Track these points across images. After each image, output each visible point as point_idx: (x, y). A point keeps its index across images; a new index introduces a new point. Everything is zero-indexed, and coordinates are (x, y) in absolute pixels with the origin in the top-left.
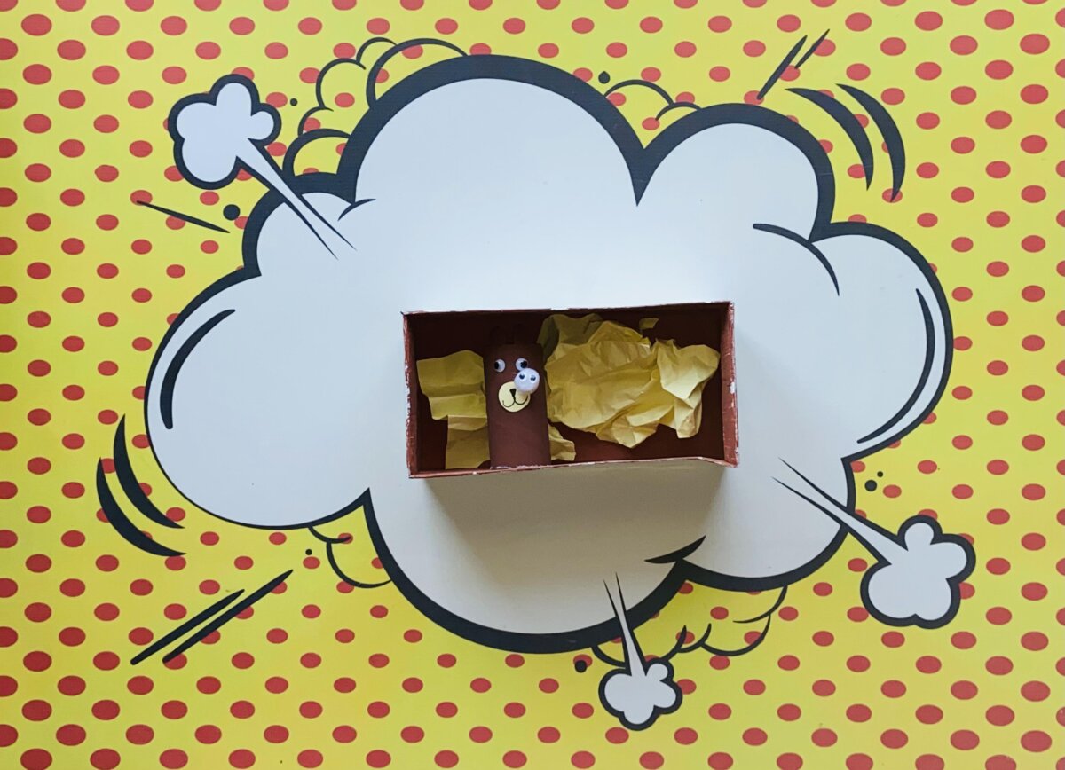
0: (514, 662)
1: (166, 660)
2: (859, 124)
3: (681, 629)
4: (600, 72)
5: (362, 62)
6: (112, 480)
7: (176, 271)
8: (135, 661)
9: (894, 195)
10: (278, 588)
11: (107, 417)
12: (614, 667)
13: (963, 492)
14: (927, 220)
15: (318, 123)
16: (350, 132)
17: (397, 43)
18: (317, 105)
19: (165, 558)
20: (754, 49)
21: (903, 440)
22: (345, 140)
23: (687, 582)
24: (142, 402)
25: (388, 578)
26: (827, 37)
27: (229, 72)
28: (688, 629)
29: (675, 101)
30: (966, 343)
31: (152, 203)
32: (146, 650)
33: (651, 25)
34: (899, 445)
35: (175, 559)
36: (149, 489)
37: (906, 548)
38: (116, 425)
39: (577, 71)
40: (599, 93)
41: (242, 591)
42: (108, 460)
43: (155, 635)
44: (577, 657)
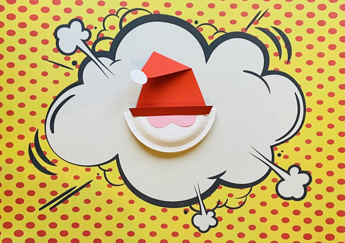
0: (164, 211)
1: (51, 209)
2: (277, 39)
3: (218, 201)
4: (195, 21)
5: (118, 15)
6: (34, 150)
7: (56, 82)
8: (40, 209)
9: (288, 62)
10: (87, 186)
11: (32, 129)
12: (196, 212)
13: (308, 157)
14: (298, 70)
15: (104, 35)
16: (114, 38)
17: (130, 10)
18: (103, 29)
19: (51, 176)
20: (244, 14)
21: (289, 141)
22: (112, 41)
23: (220, 185)
24: (44, 124)
25: (124, 183)
26: (267, 11)
27: (75, 18)
28: (220, 200)
29: (219, 31)
30: (310, 110)
31: (48, 60)
32: (44, 206)
33: (212, 6)
35: (54, 176)
36: (46, 153)
37: (290, 175)
38: (35, 132)
39: (187, 20)
40: (195, 27)
41: (76, 187)
42: (32, 143)
43: (47, 201)
44: (184, 209)
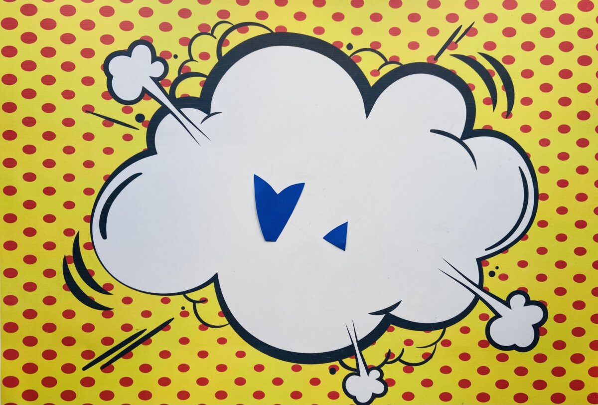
0: (296, 369)
1: (103, 368)
3: (387, 351)
4: (348, 43)
5: (214, 34)
6: (72, 268)
7: (108, 151)
8: (84, 369)
9: (508, 115)
10: (166, 328)
11: (69, 232)
12: (350, 372)
13: (542, 278)
14: (526, 129)
15: (189, 68)
16: (207, 75)
18: (189, 58)
19: (102, 311)
20: (433, 32)
21: (509, 249)
22: (205, 79)
23: (391, 325)
24: (89, 224)
25: (227, 323)
26: (473, 26)
27: (139, 39)
28: (391, 351)
29: (388, 61)
30: (545, 197)
31: (94, 112)
32: (91, 363)
33: (376, 17)
34: (508, 252)
35: (107, 312)
36: (93, 273)
37: (511, 308)
38: (74, 237)
39: (334, 43)
40: (347, 55)
41: (145, 330)
42: (69, 257)
43: (96, 355)
44: (331, 366)
